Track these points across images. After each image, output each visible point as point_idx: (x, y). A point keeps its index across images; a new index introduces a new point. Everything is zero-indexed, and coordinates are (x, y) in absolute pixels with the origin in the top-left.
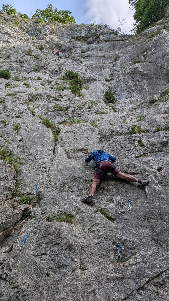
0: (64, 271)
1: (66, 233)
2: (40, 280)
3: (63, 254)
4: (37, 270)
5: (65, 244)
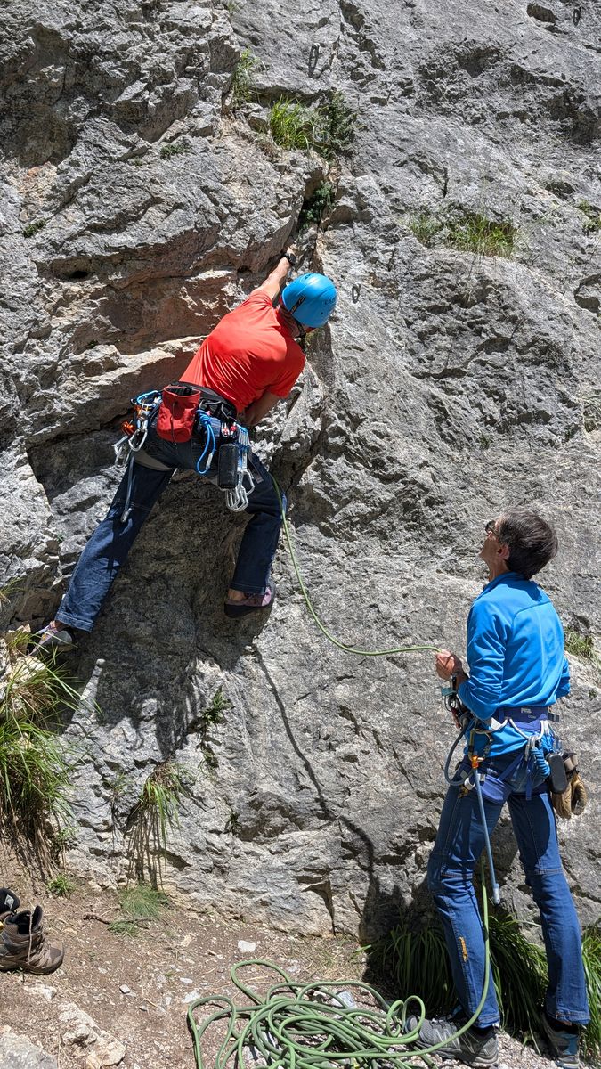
0: (541, 431)
1: (528, 304)
3: (529, 377)
5: (530, 345)
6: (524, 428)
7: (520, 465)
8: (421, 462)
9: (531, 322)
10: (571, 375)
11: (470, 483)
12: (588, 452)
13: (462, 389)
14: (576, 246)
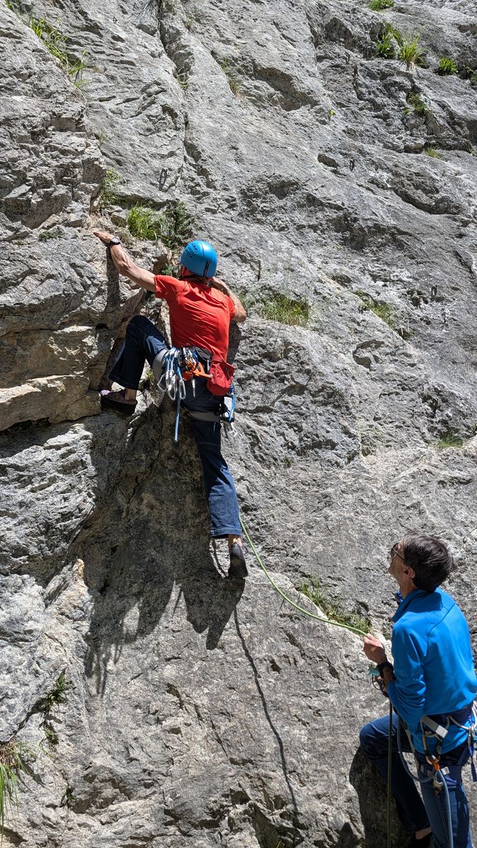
0: (330, 455)
1: (318, 361)
2: (275, 474)
3: (320, 414)
4: (260, 448)
5: (320, 391)
6: (317, 453)
7: (314, 480)
8: (239, 477)
9: (321, 374)
10: (351, 413)
11: (276, 494)
12: (365, 472)
13: (270, 421)
14: (354, 321)
